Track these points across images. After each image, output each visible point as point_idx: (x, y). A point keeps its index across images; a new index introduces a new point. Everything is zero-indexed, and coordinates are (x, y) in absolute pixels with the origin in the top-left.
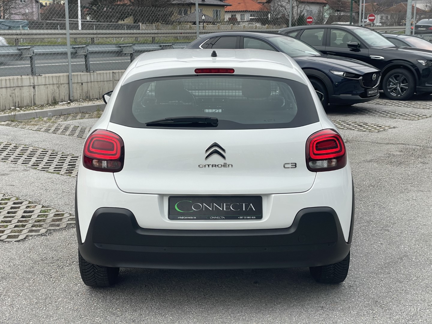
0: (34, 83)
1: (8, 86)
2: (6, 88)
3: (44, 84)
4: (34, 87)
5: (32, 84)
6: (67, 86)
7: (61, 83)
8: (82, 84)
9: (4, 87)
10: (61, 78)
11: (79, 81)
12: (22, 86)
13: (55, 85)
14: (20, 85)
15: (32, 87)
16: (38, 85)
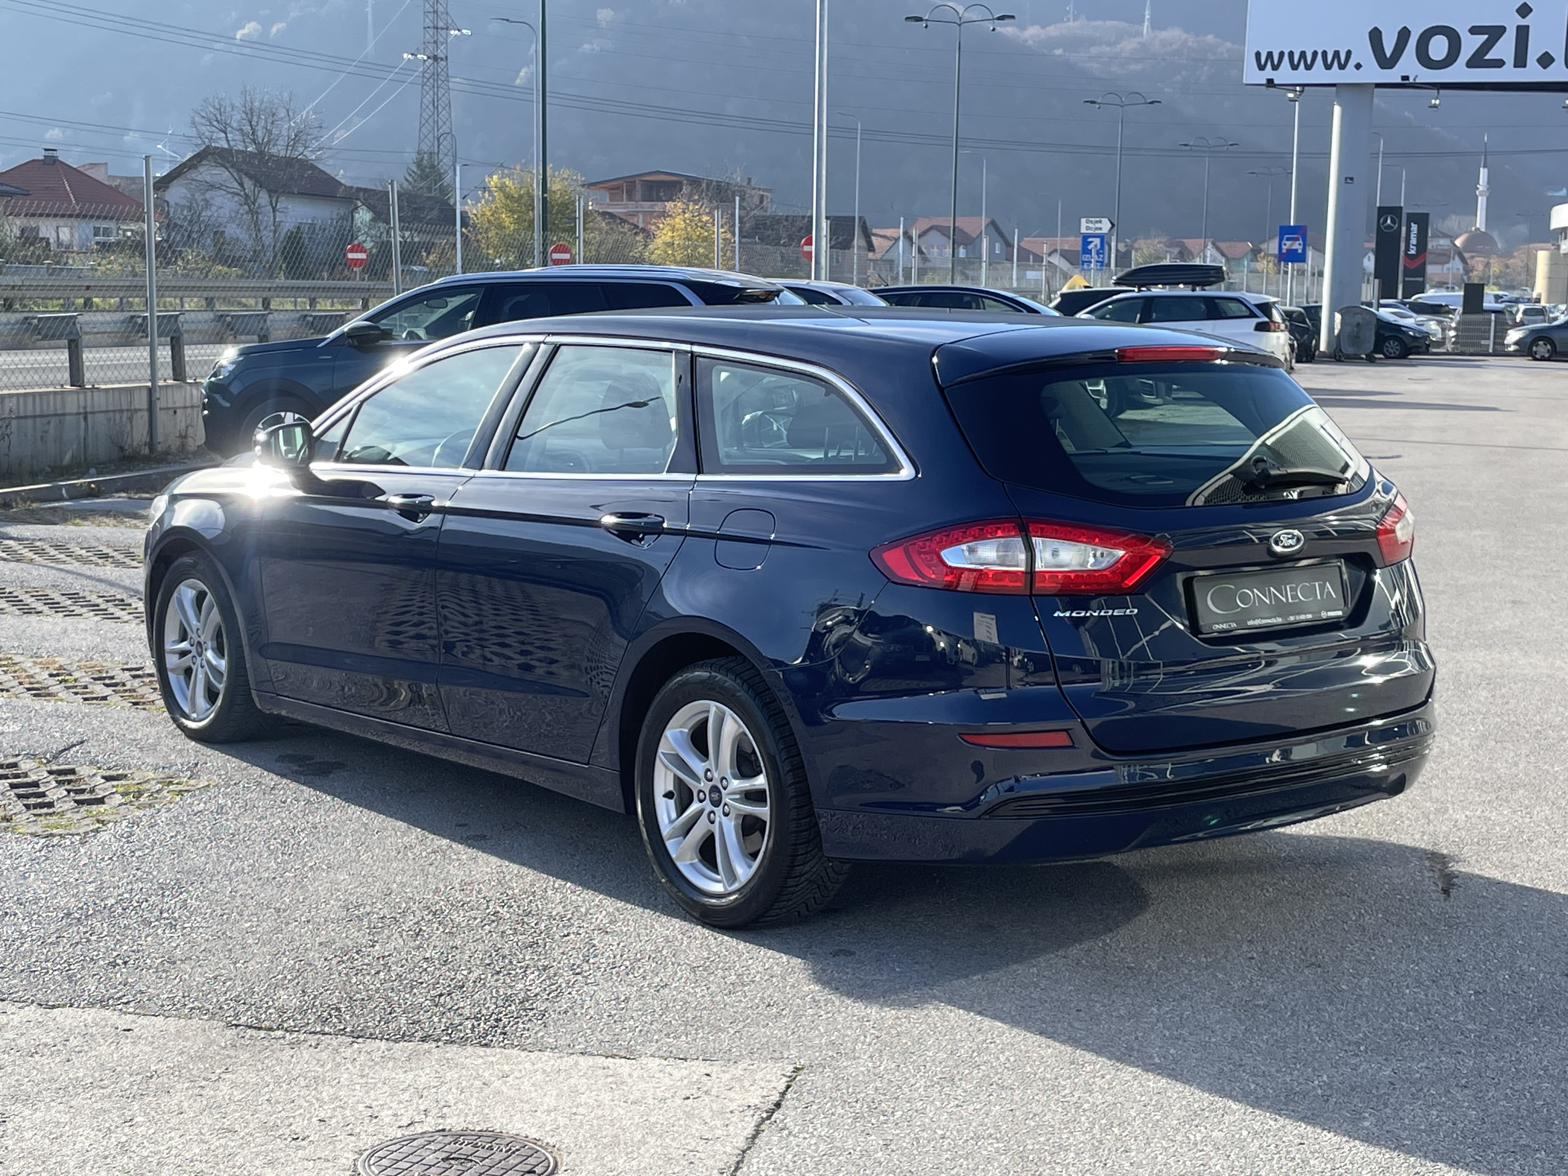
0: (85, 408)
1: (38, 412)
2: (35, 417)
3: (104, 409)
4: (85, 419)
5: (82, 411)
6: (146, 414)
7: (137, 407)
8: (175, 412)
9: (29, 413)
10: (136, 394)
11: (170, 405)
12: (64, 415)
13: (125, 414)
14: (59, 412)
15: (82, 417)
16: (93, 413)
